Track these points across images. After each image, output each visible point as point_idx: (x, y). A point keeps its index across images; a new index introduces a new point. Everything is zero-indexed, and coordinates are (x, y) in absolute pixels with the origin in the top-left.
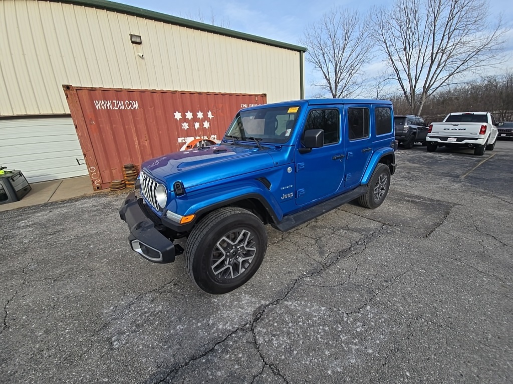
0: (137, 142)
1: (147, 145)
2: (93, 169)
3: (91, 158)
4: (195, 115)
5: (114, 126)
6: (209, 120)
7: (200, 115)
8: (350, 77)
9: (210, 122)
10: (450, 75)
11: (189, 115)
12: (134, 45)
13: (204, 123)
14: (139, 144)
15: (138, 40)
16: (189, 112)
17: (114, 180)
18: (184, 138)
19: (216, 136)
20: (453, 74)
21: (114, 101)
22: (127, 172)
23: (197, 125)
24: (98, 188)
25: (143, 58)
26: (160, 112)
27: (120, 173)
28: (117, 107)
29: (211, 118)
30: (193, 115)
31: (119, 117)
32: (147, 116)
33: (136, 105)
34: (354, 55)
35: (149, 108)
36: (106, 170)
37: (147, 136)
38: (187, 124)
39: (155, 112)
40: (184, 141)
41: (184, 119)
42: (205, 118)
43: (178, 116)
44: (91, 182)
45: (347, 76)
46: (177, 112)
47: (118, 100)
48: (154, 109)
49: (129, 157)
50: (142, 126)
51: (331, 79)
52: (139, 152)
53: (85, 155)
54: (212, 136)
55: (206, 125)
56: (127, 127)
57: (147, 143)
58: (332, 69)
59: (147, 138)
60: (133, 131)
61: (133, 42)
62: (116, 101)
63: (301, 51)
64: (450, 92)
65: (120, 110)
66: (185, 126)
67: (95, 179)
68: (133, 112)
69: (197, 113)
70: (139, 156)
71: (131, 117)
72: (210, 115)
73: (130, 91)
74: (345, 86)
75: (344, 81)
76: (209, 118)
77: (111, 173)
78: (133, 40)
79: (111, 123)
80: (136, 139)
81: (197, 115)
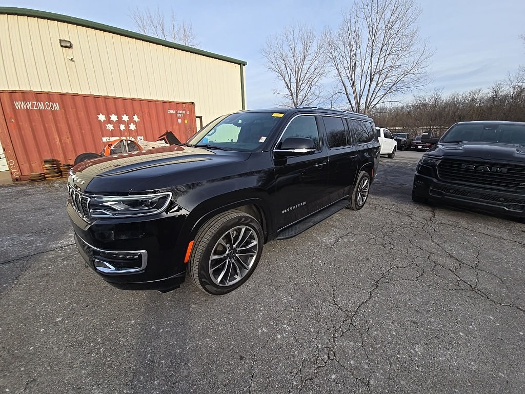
0: (58, 139)
1: (69, 142)
2: (12, 163)
3: (11, 152)
4: (120, 118)
5: (33, 124)
6: (135, 123)
7: (125, 118)
8: (309, 88)
9: (136, 124)
10: (385, 94)
11: (114, 118)
12: (64, 48)
13: (130, 125)
14: (60, 141)
15: (68, 45)
16: (113, 114)
17: (33, 172)
18: (108, 138)
19: (142, 138)
20: (387, 93)
21: (33, 102)
22: (46, 166)
23: (122, 127)
24: (17, 180)
25: (73, 61)
26: (82, 114)
27: (40, 166)
28: (36, 107)
29: (137, 121)
30: (117, 118)
31: (38, 116)
32: (68, 116)
33: (57, 107)
34: (312, 68)
35: (71, 110)
36: (25, 163)
37: (68, 134)
38: (112, 125)
39: (77, 114)
40: (108, 140)
41: (109, 121)
42: (131, 121)
43: (102, 118)
44: (10, 174)
45: (307, 87)
46: (101, 114)
47: (37, 101)
48: (76, 110)
49: (50, 152)
50: (63, 126)
51: (292, 89)
52: (61, 149)
53: (4, 149)
54: (139, 137)
55: (132, 127)
56: (47, 125)
57: (68, 141)
58: (293, 80)
59: (69, 136)
60: (54, 129)
61: (62, 46)
62: (35, 103)
63: (242, 64)
64: (403, 108)
65: (40, 111)
66: (110, 127)
67: (14, 172)
68: (54, 112)
69: (122, 116)
70: (61, 152)
71: (51, 117)
72: (136, 118)
73: (49, 94)
74: (305, 97)
75: (304, 92)
76: (135, 121)
77: (31, 167)
78: (62, 44)
79: (30, 121)
80: (56, 136)
81: (122, 118)
